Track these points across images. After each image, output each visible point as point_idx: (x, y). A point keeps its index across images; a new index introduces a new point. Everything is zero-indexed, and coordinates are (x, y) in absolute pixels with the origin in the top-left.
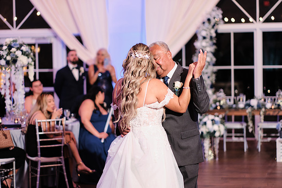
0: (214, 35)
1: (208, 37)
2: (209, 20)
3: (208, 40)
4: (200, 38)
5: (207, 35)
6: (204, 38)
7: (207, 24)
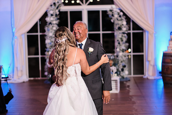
0: (58, 13)
1: (54, 15)
2: (54, 4)
3: (54, 16)
4: (49, 15)
5: (54, 13)
6: (52, 15)
7: (53, 6)
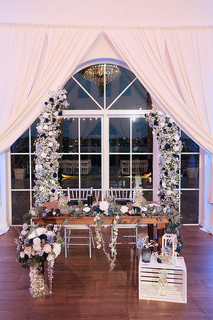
2: (51, 100)
3: (50, 123)
4: (42, 120)
5: (49, 117)
7: (49, 105)
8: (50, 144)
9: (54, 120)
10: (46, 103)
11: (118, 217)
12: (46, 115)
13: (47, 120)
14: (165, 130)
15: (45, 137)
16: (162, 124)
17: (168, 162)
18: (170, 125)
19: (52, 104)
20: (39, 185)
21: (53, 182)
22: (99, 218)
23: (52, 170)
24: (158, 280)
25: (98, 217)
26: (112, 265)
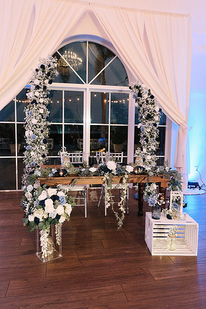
1: (42, 87)
2: (42, 67)
3: (41, 90)
5: (40, 84)
7: (40, 72)
8: (41, 111)
9: (45, 88)
10: (37, 70)
11: (126, 176)
12: (37, 82)
13: (38, 87)
14: (147, 101)
15: (36, 104)
16: (145, 96)
17: (149, 130)
18: (152, 97)
19: (43, 72)
20: (30, 151)
21: (44, 148)
22: (108, 178)
23: (42, 137)
24: (166, 235)
25: (106, 176)
26: (120, 223)
